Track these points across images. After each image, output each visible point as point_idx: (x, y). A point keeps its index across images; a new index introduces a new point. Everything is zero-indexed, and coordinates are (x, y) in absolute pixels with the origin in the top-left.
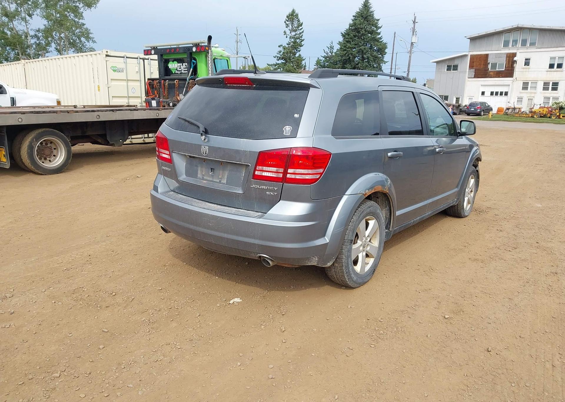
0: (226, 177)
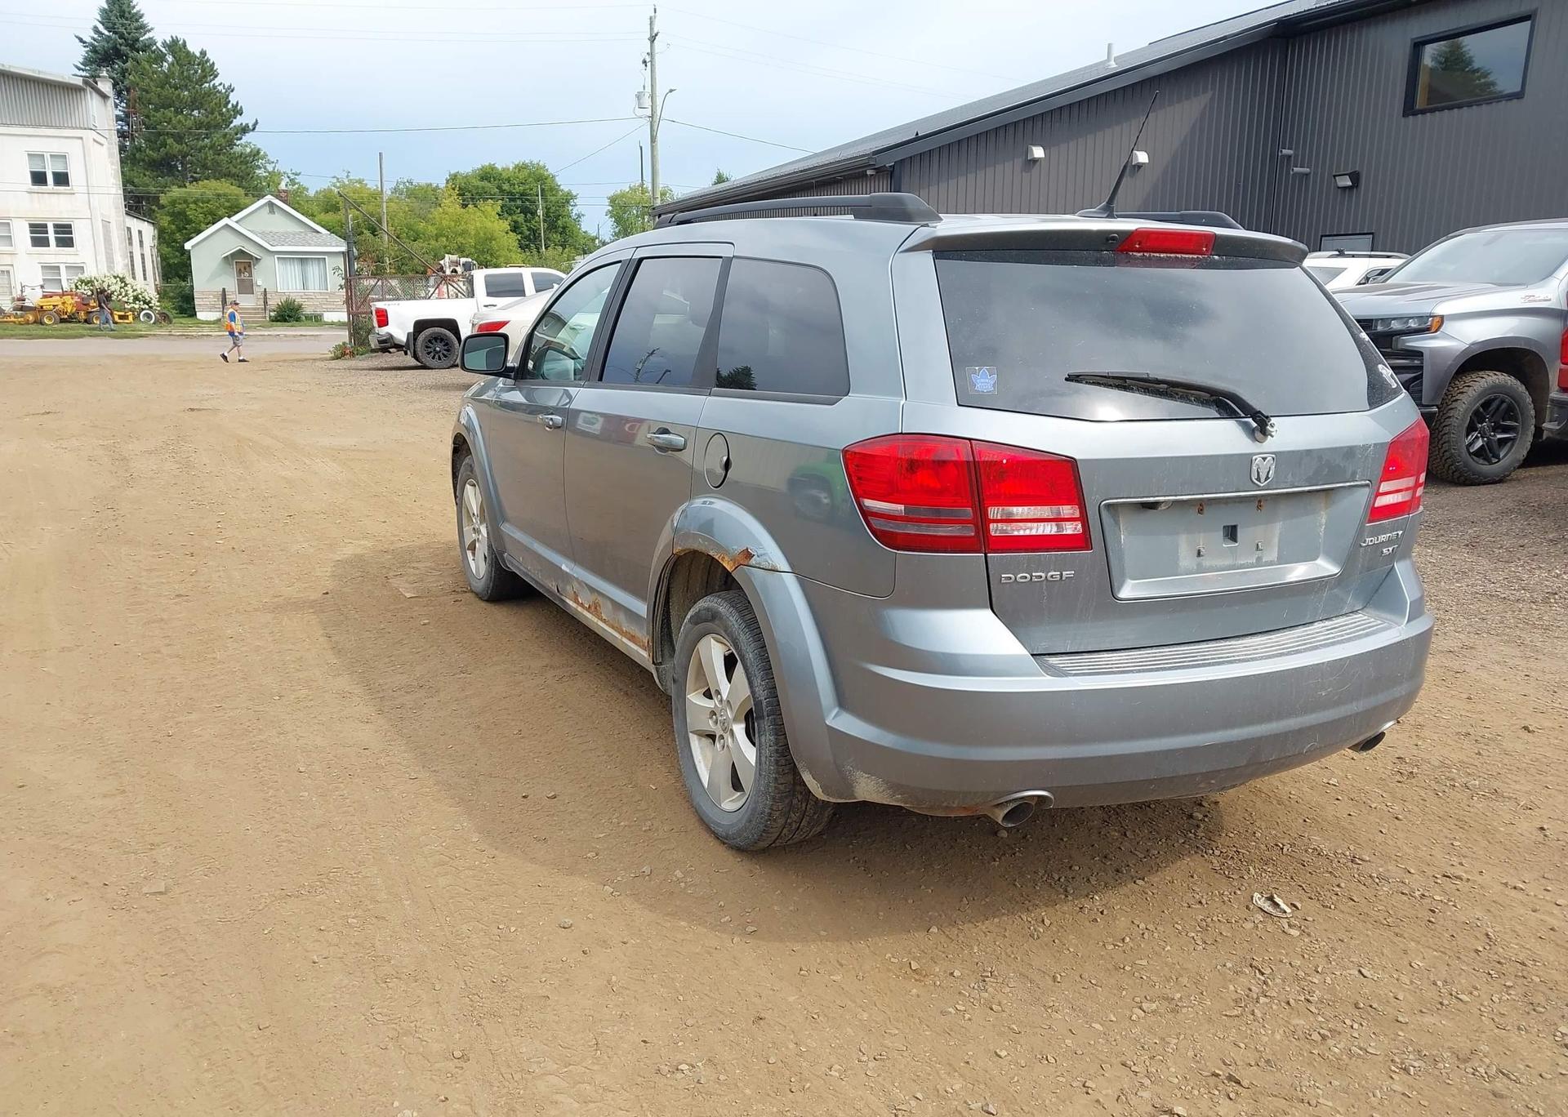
0: (1276, 540)
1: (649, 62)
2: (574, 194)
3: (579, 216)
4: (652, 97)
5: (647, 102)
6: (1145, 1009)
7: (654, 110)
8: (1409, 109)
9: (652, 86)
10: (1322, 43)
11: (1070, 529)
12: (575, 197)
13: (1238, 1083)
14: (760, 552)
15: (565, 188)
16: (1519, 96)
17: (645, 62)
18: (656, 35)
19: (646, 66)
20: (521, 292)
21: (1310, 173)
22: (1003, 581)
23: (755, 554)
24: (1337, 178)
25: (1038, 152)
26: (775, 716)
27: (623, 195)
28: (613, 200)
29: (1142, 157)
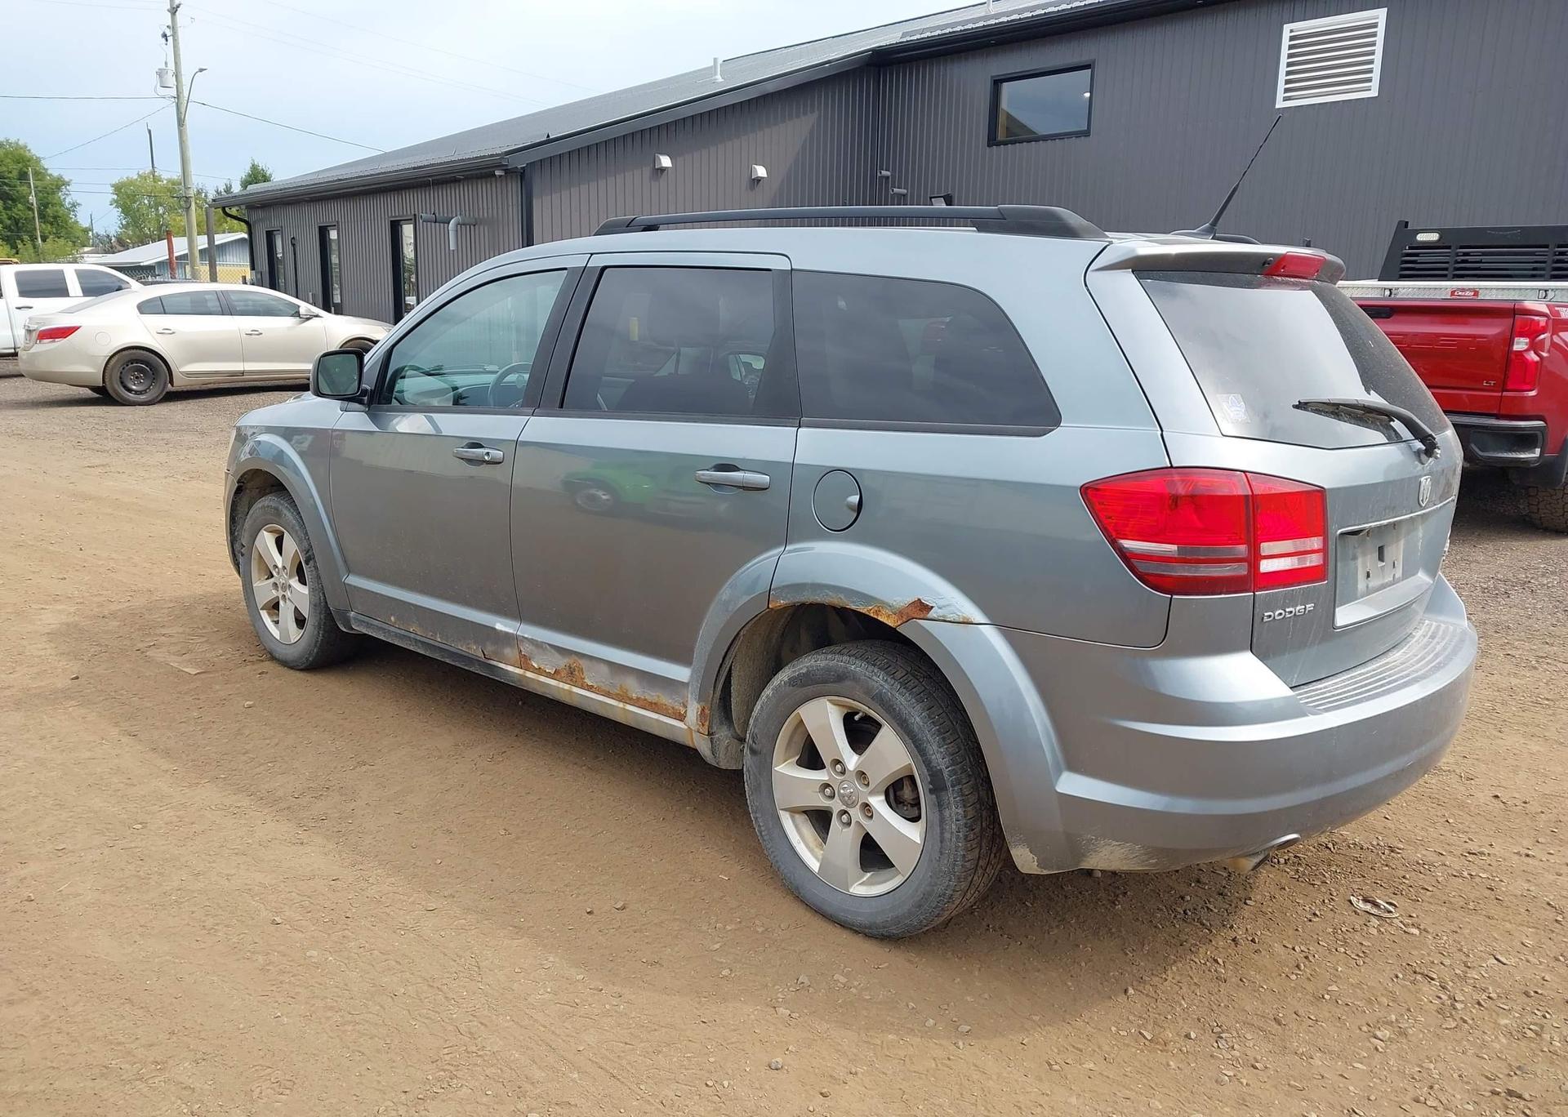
1: (170, 35)
2: (67, 179)
3: (74, 205)
4: (177, 75)
5: (172, 81)
6: (1381, 1038)
7: (180, 90)
8: (992, 141)
9: (176, 63)
10: (911, 74)
11: (1313, 560)
12: (68, 184)
13: (1520, 1097)
14: (941, 603)
15: (54, 172)
16: (1086, 134)
17: (165, 36)
18: (178, 7)
19: (167, 40)
20: (63, 292)
21: (907, 194)
22: (1266, 619)
23: (934, 605)
24: (933, 200)
25: (666, 161)
26: (960, 787)
27: (131, 183)
28: (118, 188)
29: (761, 171)
